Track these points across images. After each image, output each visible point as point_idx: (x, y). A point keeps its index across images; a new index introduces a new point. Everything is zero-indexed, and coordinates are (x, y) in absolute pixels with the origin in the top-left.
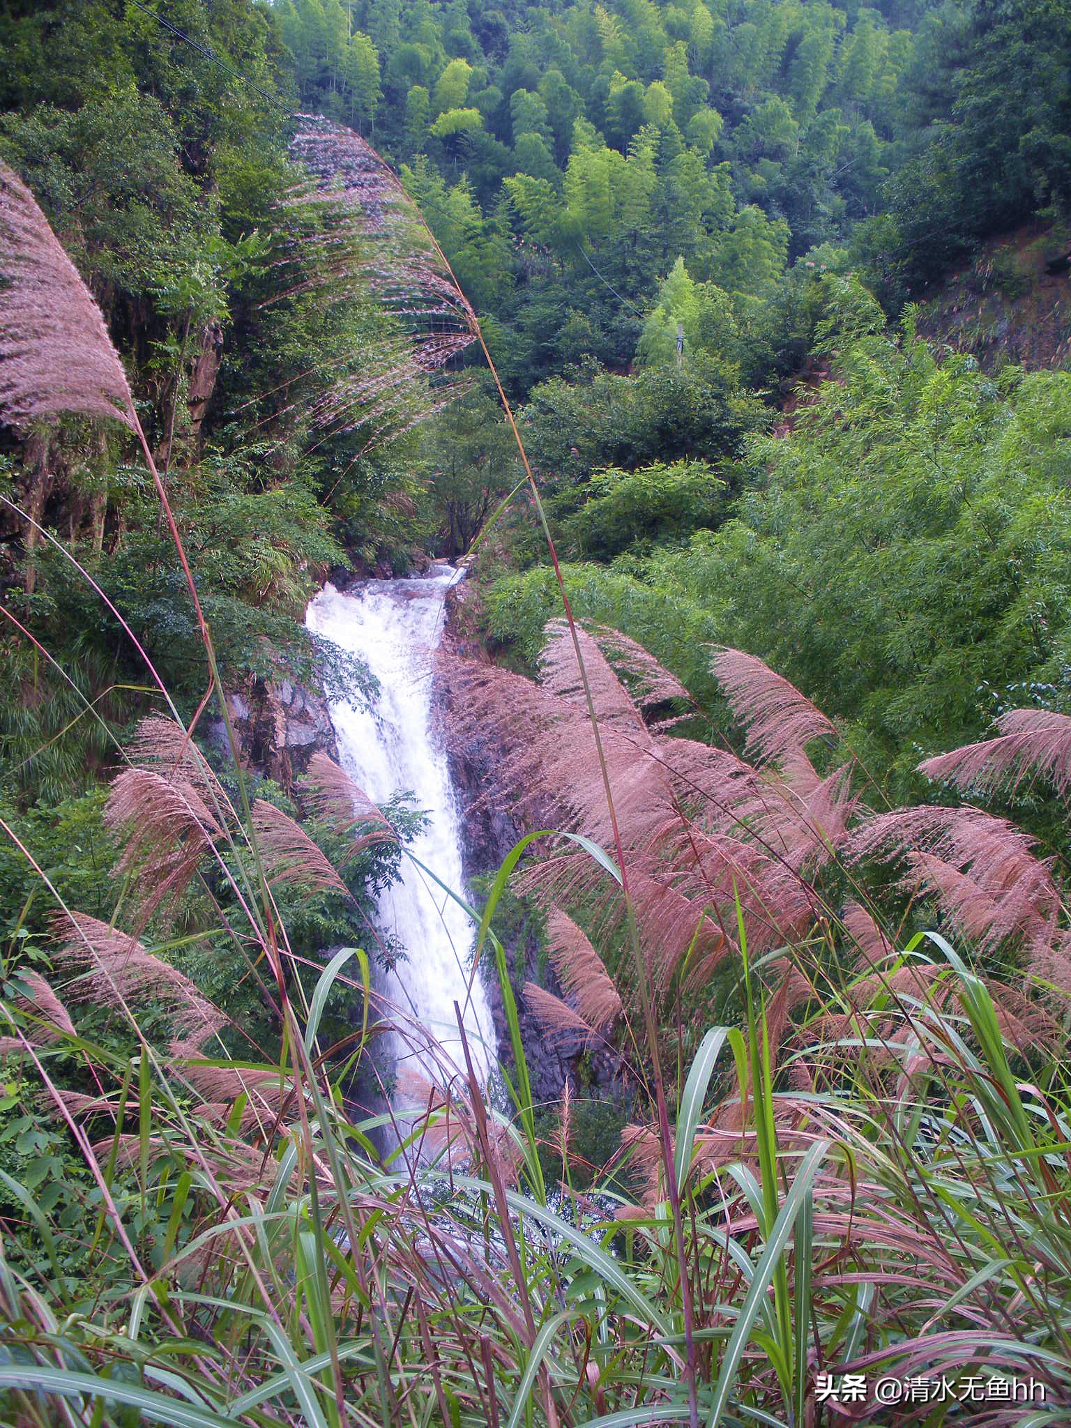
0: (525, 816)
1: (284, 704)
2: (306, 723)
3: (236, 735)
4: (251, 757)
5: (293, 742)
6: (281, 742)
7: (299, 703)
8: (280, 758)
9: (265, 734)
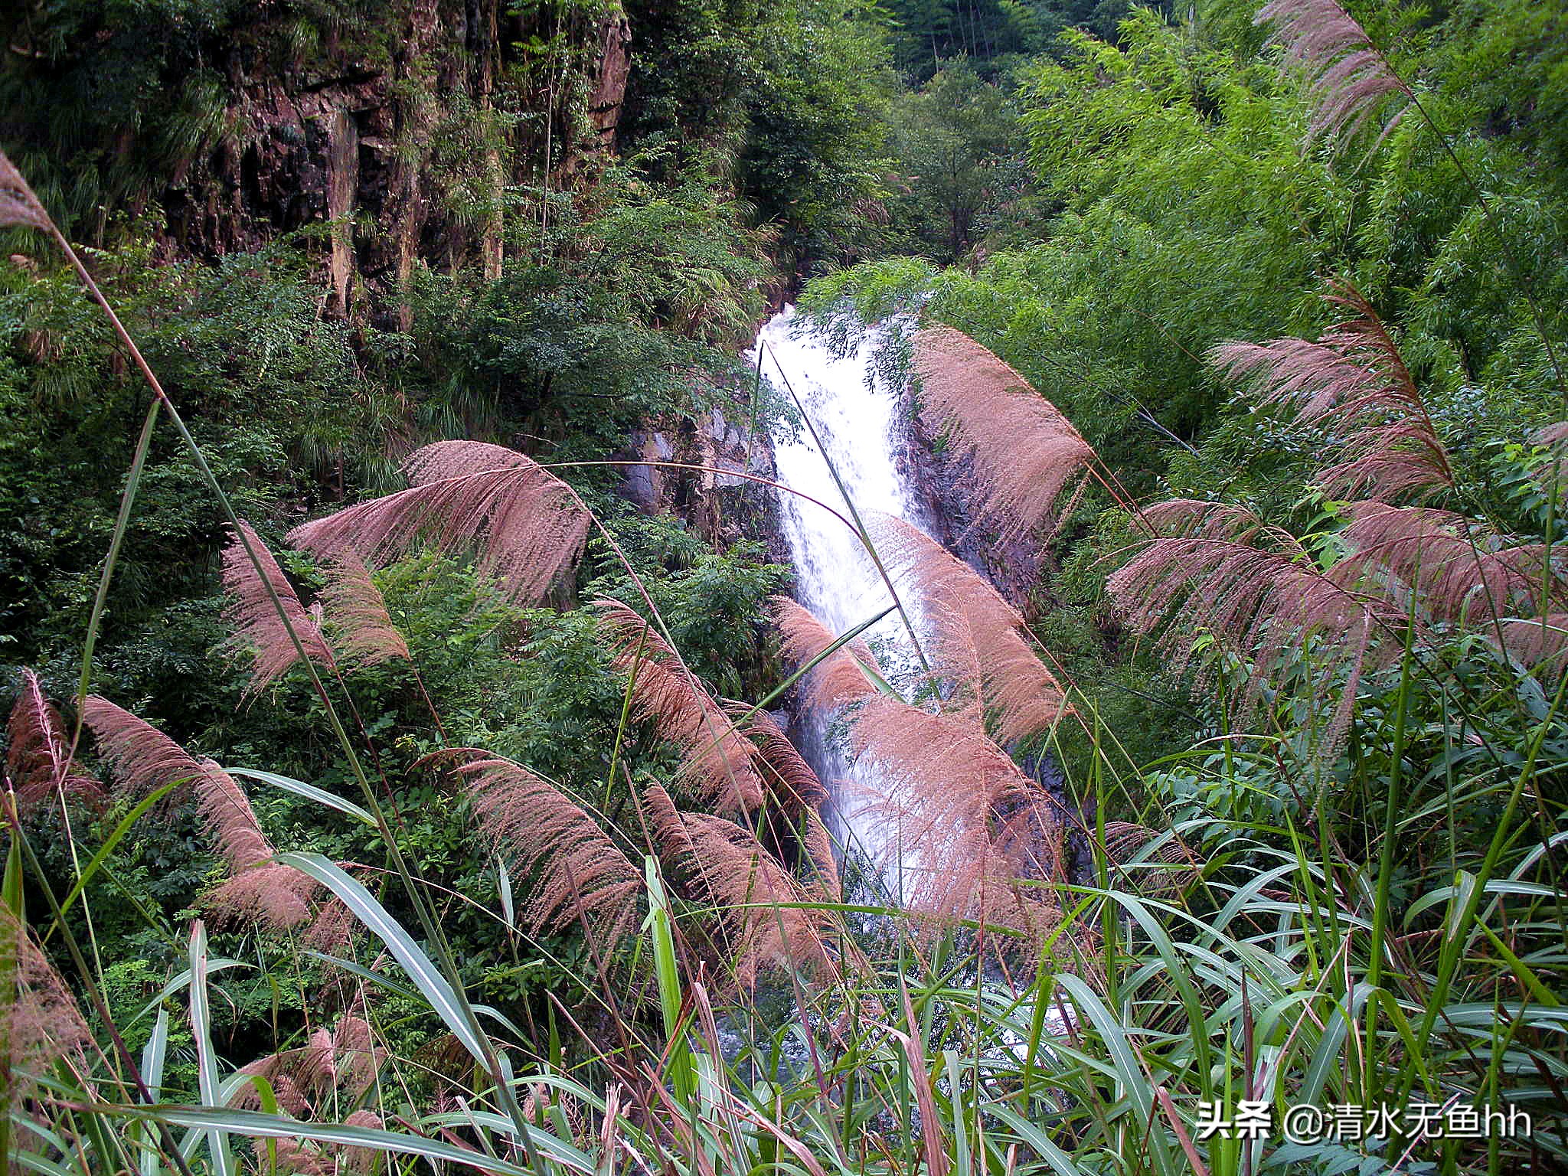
0: (1002, 559)
1: (714, 441)
2: (741, 461)
3: (658, 479)
4: (674, 501)
5: (723, 483)
6: (708, 482)
7: (734, 437)
8: (706, 502)
9: (691, 475)
